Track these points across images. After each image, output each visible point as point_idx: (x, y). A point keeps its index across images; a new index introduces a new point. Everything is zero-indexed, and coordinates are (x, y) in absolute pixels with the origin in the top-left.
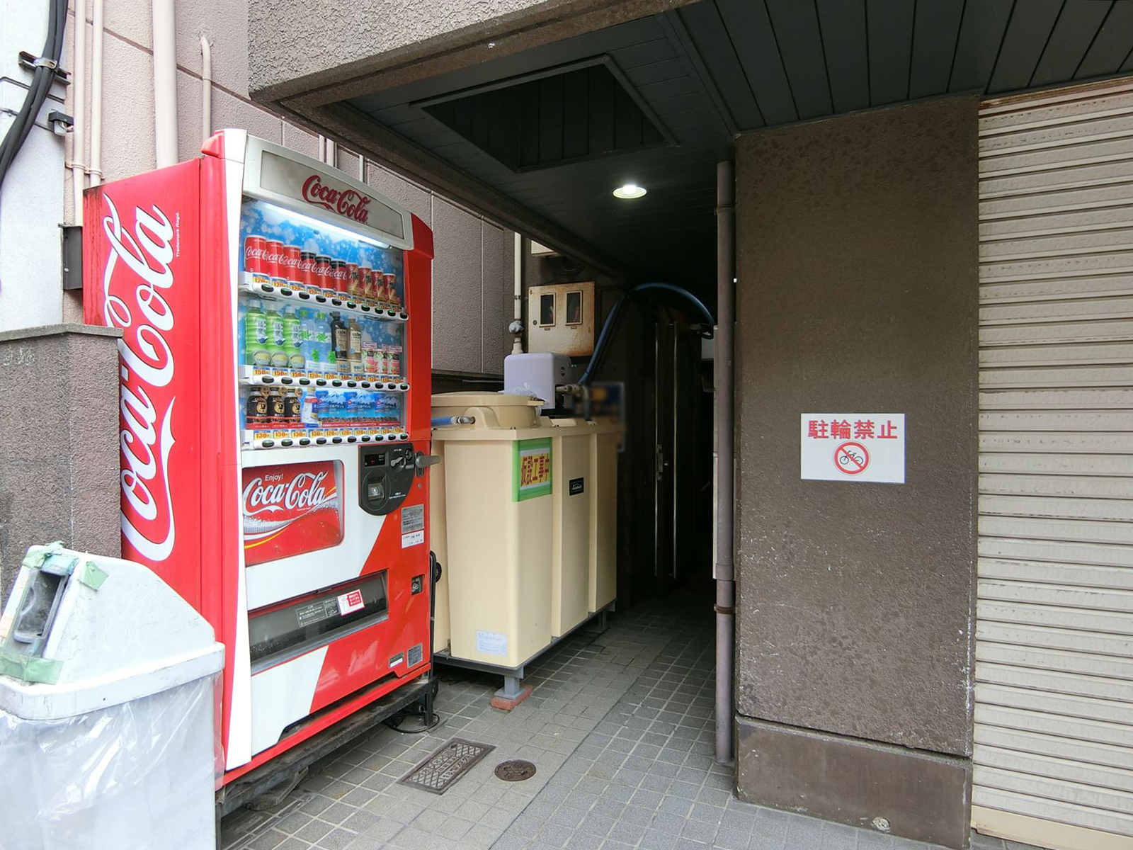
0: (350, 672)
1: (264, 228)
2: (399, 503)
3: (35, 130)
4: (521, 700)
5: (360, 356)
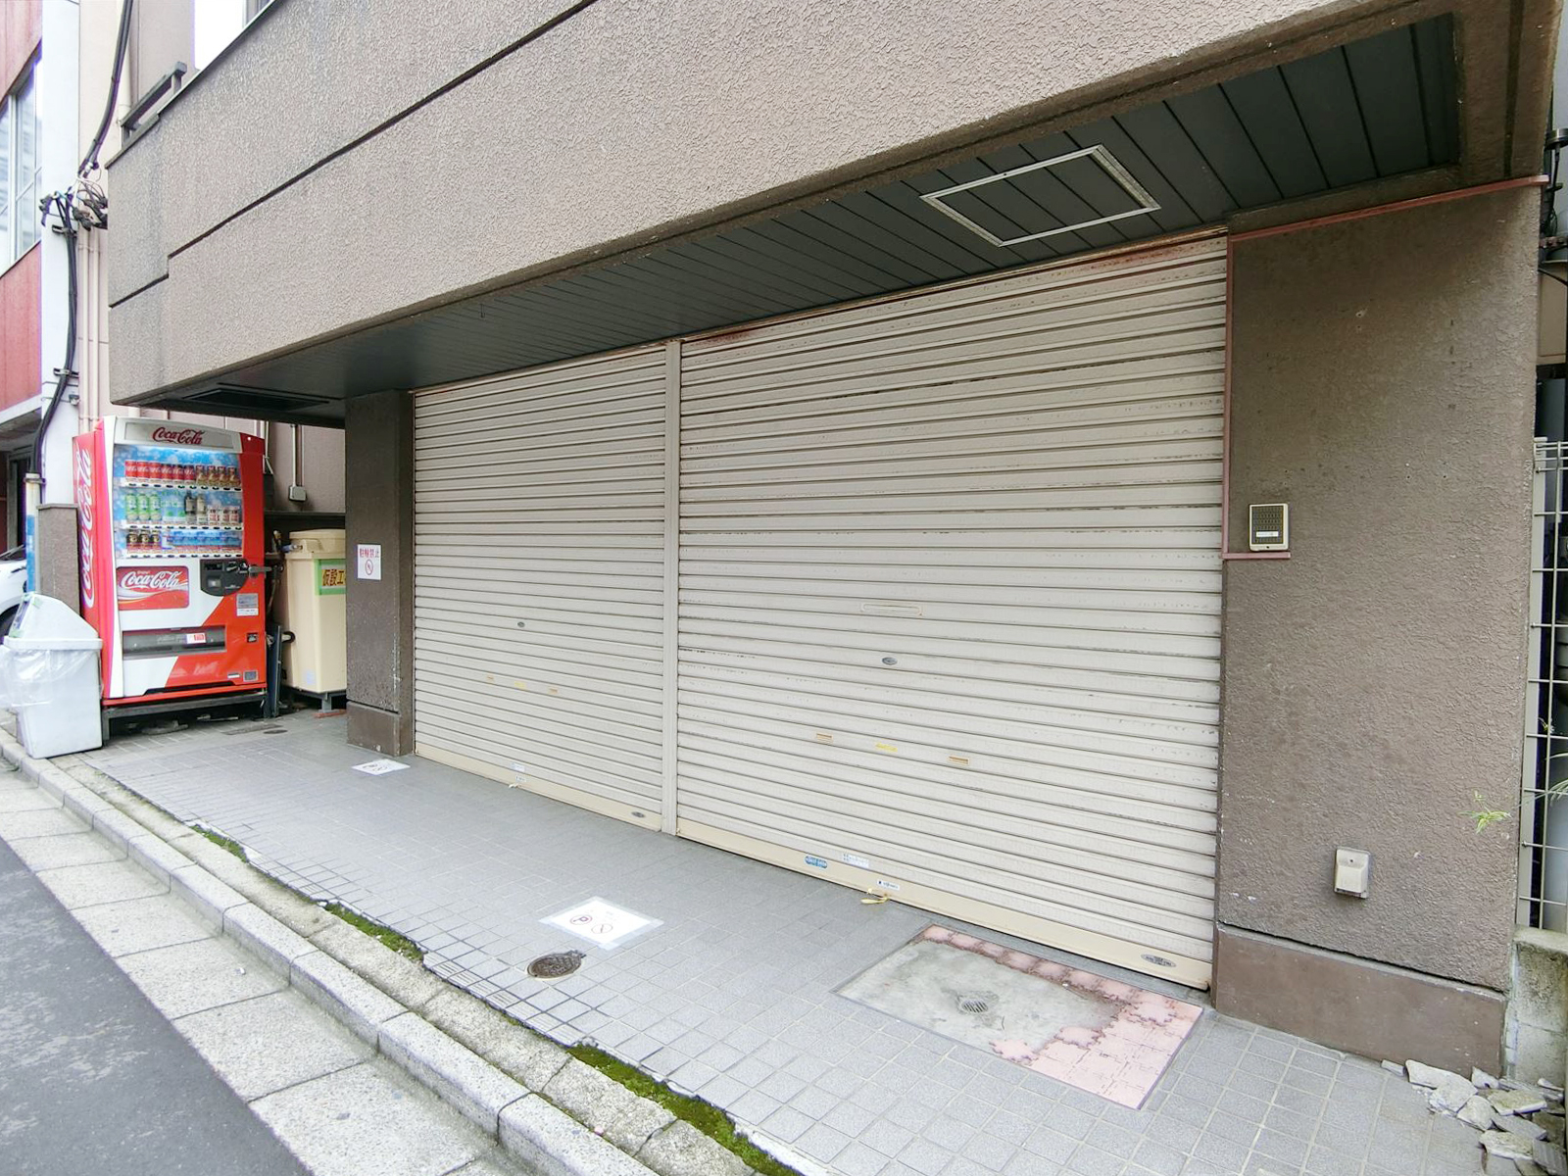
0: (195, 673)
1: (139, 454)
2: (234, 592)
3: (61, 404)
4: (331, 715)
5: (204, 513)
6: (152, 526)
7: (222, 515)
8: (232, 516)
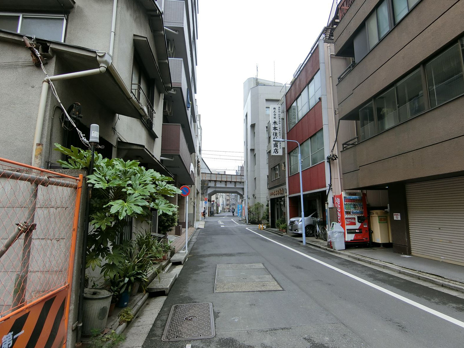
0: (358, 237)
2: (363, 222)
5: (357, 208)
6: (350, 210)
7: (360, 208)
8: (361, 208)
